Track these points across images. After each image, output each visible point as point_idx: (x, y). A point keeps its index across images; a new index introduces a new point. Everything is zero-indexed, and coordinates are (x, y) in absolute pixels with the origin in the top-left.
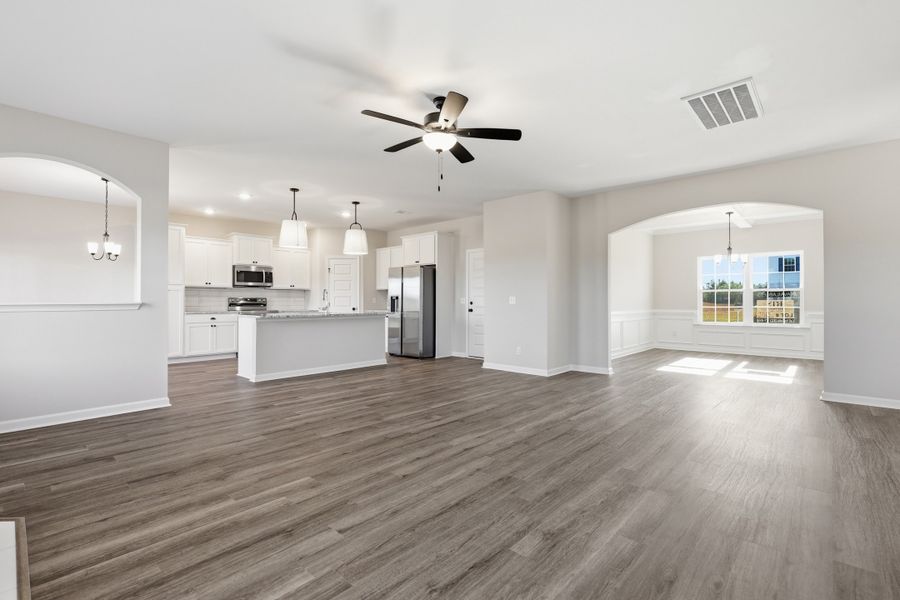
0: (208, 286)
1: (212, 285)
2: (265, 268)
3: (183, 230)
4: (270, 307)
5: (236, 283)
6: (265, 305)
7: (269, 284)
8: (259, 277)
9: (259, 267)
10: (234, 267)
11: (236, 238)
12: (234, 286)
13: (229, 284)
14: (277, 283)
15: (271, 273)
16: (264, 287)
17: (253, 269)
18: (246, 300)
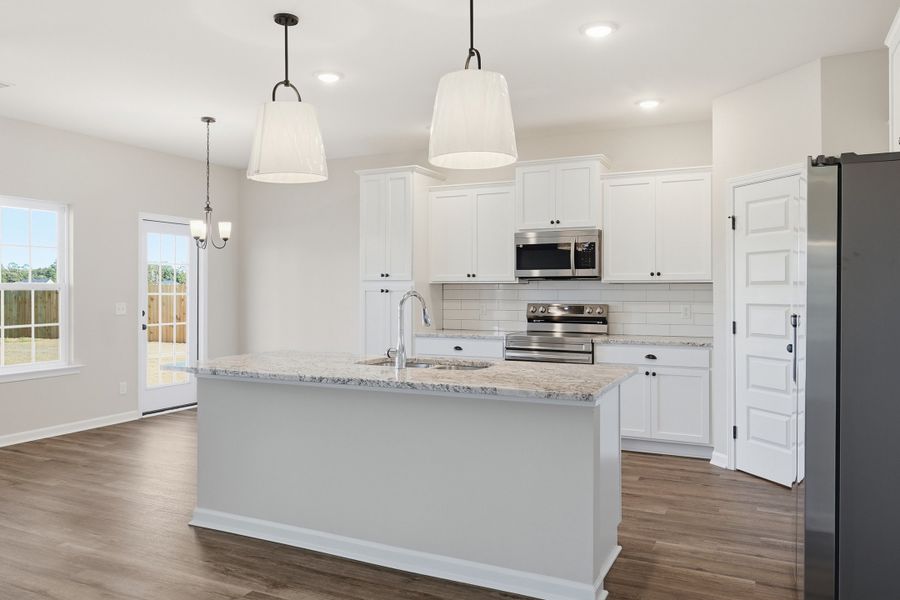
1: (479, 278)
3: (410, 176)
6: (606, 322)
7: (585, 273)
10: (516, 237)
13: (511, 276)
15: (594, 243)
18: (562, 309)
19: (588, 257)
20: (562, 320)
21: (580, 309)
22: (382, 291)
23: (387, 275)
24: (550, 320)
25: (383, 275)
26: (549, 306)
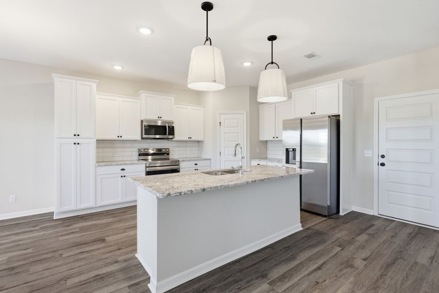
0: (120, 138)
1: (124, 138)
2: (168, 122)
3: (94, 85)
4: (171, 156)
5: (144, 136)
6: (168, 154)
7: (171, 137)
8: (164, 131)
9: (163, 122)
10: (142, 122)
11: (144, 95)
12: (142, 138)
13: (139, 137)
14: (178, 135)
15: (173, 127)
16: (167, 139)
17: (159, 124)
18: (153, 150)
19: (172, 131)
20: (153, 154)
21: (160, 150)
22: (75, 144)
23: (78, 135)
24: (147, 155)
25: (75, 135)
26: (148, 149)
